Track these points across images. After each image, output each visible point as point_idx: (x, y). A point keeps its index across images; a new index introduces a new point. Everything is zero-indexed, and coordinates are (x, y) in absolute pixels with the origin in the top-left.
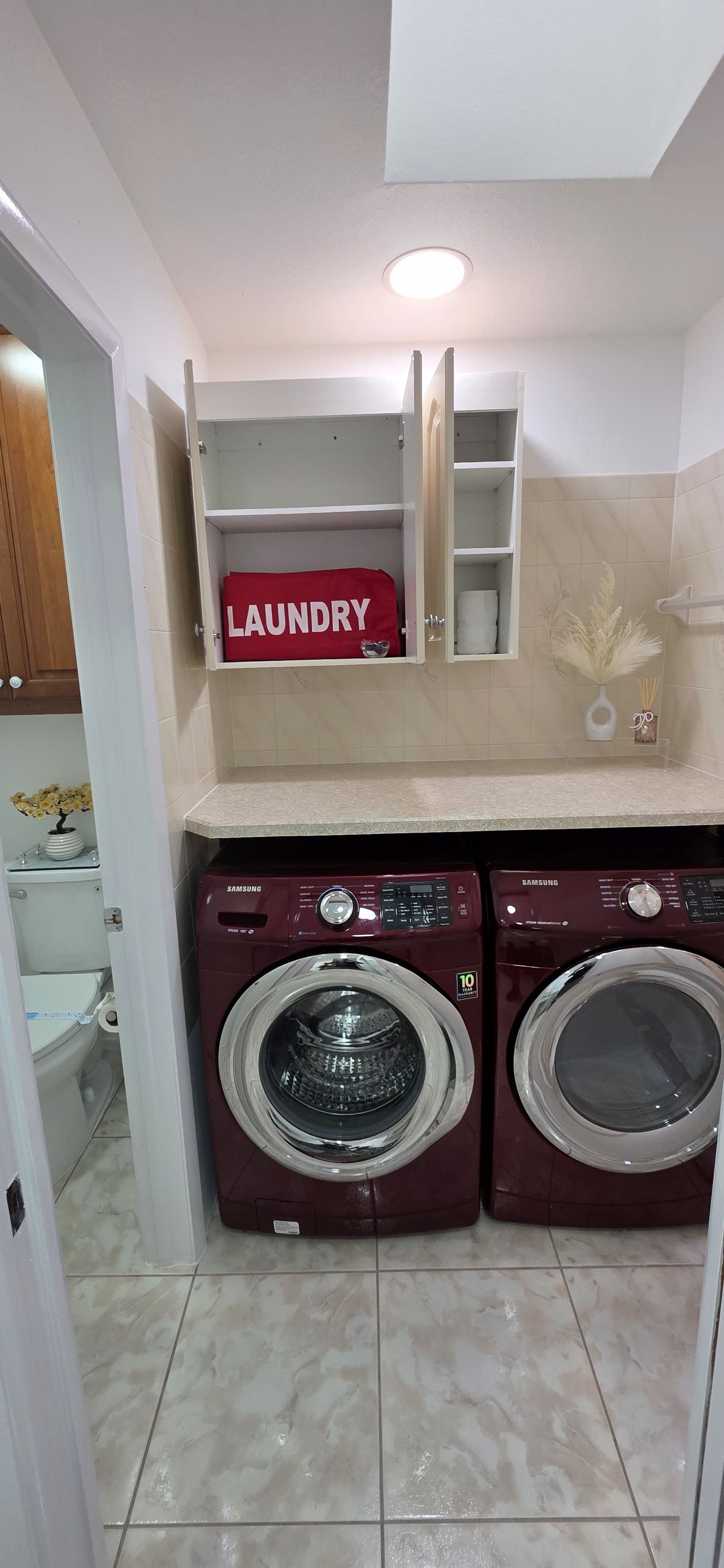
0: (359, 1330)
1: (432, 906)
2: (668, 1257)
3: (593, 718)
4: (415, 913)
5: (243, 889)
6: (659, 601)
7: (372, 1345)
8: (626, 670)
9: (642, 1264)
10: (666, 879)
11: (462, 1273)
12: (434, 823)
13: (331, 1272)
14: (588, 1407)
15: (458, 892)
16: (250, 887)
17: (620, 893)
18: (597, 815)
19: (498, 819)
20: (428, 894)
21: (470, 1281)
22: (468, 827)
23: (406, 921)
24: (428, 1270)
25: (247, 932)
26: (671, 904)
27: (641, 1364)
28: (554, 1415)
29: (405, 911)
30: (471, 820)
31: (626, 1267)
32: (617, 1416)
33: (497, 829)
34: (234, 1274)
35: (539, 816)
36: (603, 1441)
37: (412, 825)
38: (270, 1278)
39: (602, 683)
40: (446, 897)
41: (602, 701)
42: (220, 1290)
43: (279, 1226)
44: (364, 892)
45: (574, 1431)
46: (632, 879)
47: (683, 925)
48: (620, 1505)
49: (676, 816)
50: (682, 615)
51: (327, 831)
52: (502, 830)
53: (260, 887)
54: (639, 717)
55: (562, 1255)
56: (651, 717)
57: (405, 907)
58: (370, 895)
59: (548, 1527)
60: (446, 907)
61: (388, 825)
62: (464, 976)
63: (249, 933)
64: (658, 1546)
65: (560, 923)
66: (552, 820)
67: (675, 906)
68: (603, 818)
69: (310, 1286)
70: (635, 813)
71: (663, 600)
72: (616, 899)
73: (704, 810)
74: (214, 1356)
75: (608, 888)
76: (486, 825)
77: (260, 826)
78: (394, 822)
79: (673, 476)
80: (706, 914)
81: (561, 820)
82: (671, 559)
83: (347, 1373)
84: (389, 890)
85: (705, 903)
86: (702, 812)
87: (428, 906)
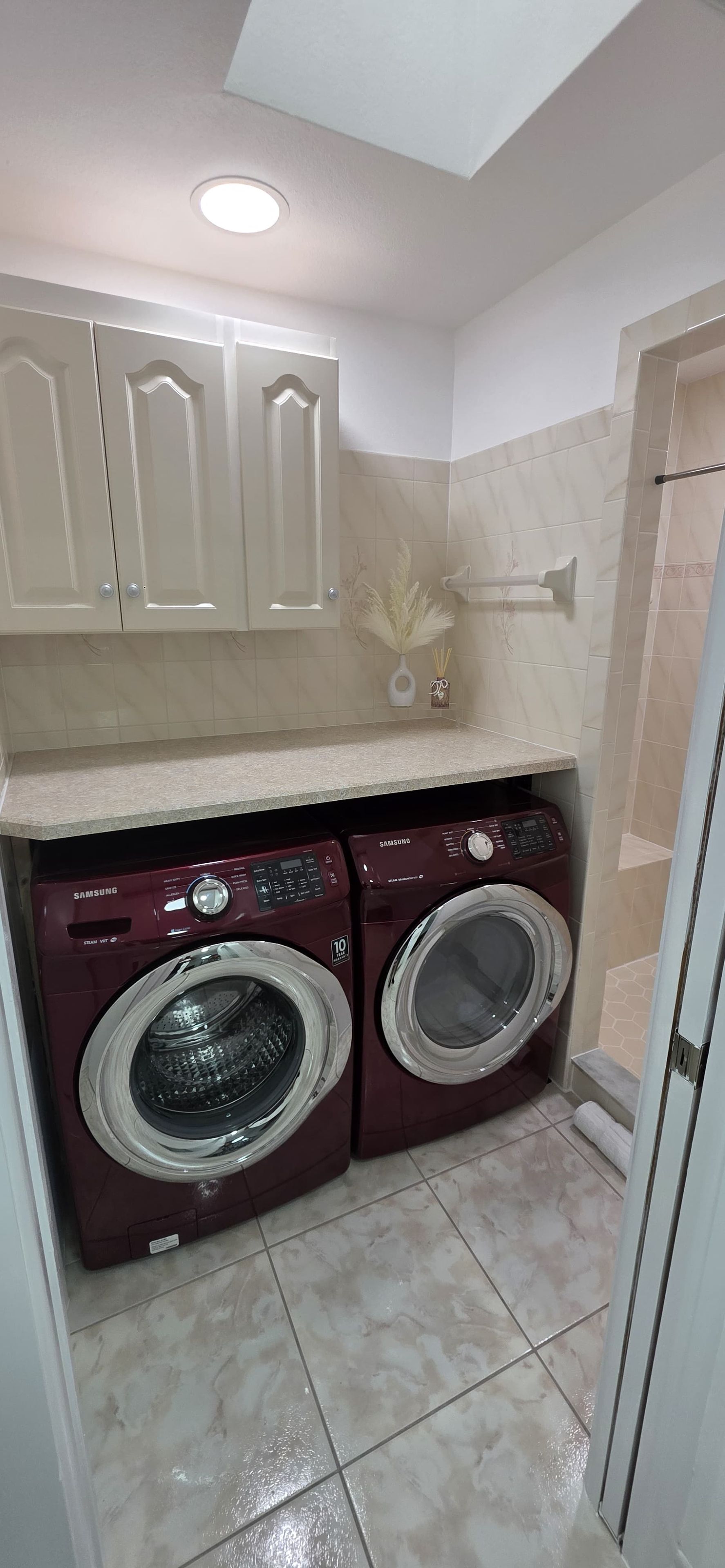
0: (266, 1311)
1: (304, 880)
2: (501, 1139)
3: (396, 685)
4: (290, 889)
5: (94, 893)
6: (445, 579)
7: (283, 1318)
8: (425, 641)
9: (484, 1153)
10: (492, 826)
11: (345, 1218)
12: (296, 797)
13: (220, 1269)
14: (476, 1283)
15: (326, 862)
16: (103, 890)
17: (460, 843)
18: (436, 776)
19: (354, 788)
20: (298, 868)
21: (353, 1222)
22: (328, 798)
23: (281, 898)
24: (314, 1228)
25: (109, 941)
26: (498, 846)
27: (504, 1232)
28: (454, 1303)
29: (280, 888)
30: (331, 790)
31: (474, 1159)
32: (498, 1280)
33: (355, 796)
34: (112, 1316)
35: (389, 781)
36: (495, 1306)
37: (275, 801)
38: (156, 1302)
39: (403, 653)
40: (316, 869)
41: (403, 670)
42: (101, 1339)
43: (155, 1246)
44: (235, 876)
45: (471, 1308)
46: (468, 829)
47: (509, 863)
48: (519, 1347)
49: (495, 770)
50: (462, 592)
51: (185, 816)
52: (358, 797)
53: (116, 888)
54: (435, 684)
55: (423, 1169)
56: (446, 684)
57: (279, 885)
58: (243, 878)
59: (473, 1393)
60: (318, 879)
61: (251, 804)
62: (337, 942)
63: (112, 941)
64: (552, 1363)
65: (417, 877)
66: (400, 784)
67: (501, 848)
68: (441, 777)
69: (202, 1292)
70: (465, 771)
71: (447, 578)
72: (458, 849)
73: (514, 763)
74: (117, 1408)
75: (451, 840)
76: (344, 794)
77: (107, 819)
78: (257, 800)
79: (448, 463)
80: (524, 851)
81: (408, 782)
82: (448, 540)
83: (267, 1355)
84: (260, 870)
85: (521, 842)
86: (512, 765)
87: (301, 880)
